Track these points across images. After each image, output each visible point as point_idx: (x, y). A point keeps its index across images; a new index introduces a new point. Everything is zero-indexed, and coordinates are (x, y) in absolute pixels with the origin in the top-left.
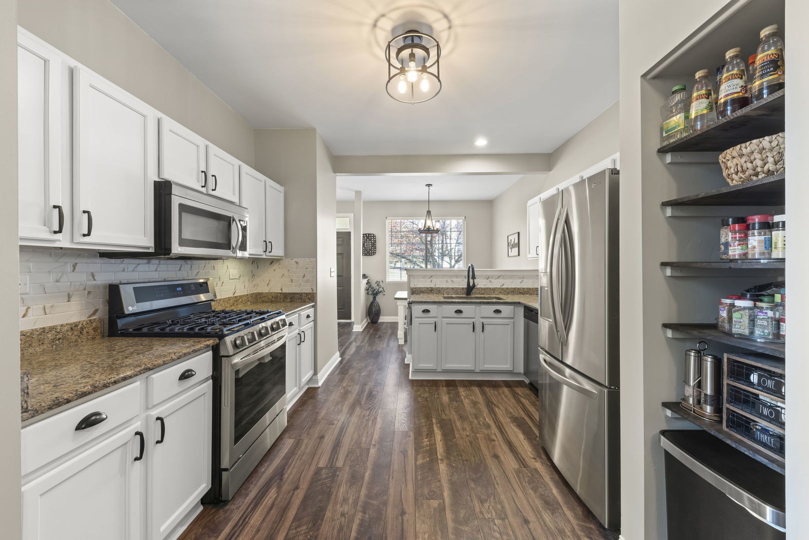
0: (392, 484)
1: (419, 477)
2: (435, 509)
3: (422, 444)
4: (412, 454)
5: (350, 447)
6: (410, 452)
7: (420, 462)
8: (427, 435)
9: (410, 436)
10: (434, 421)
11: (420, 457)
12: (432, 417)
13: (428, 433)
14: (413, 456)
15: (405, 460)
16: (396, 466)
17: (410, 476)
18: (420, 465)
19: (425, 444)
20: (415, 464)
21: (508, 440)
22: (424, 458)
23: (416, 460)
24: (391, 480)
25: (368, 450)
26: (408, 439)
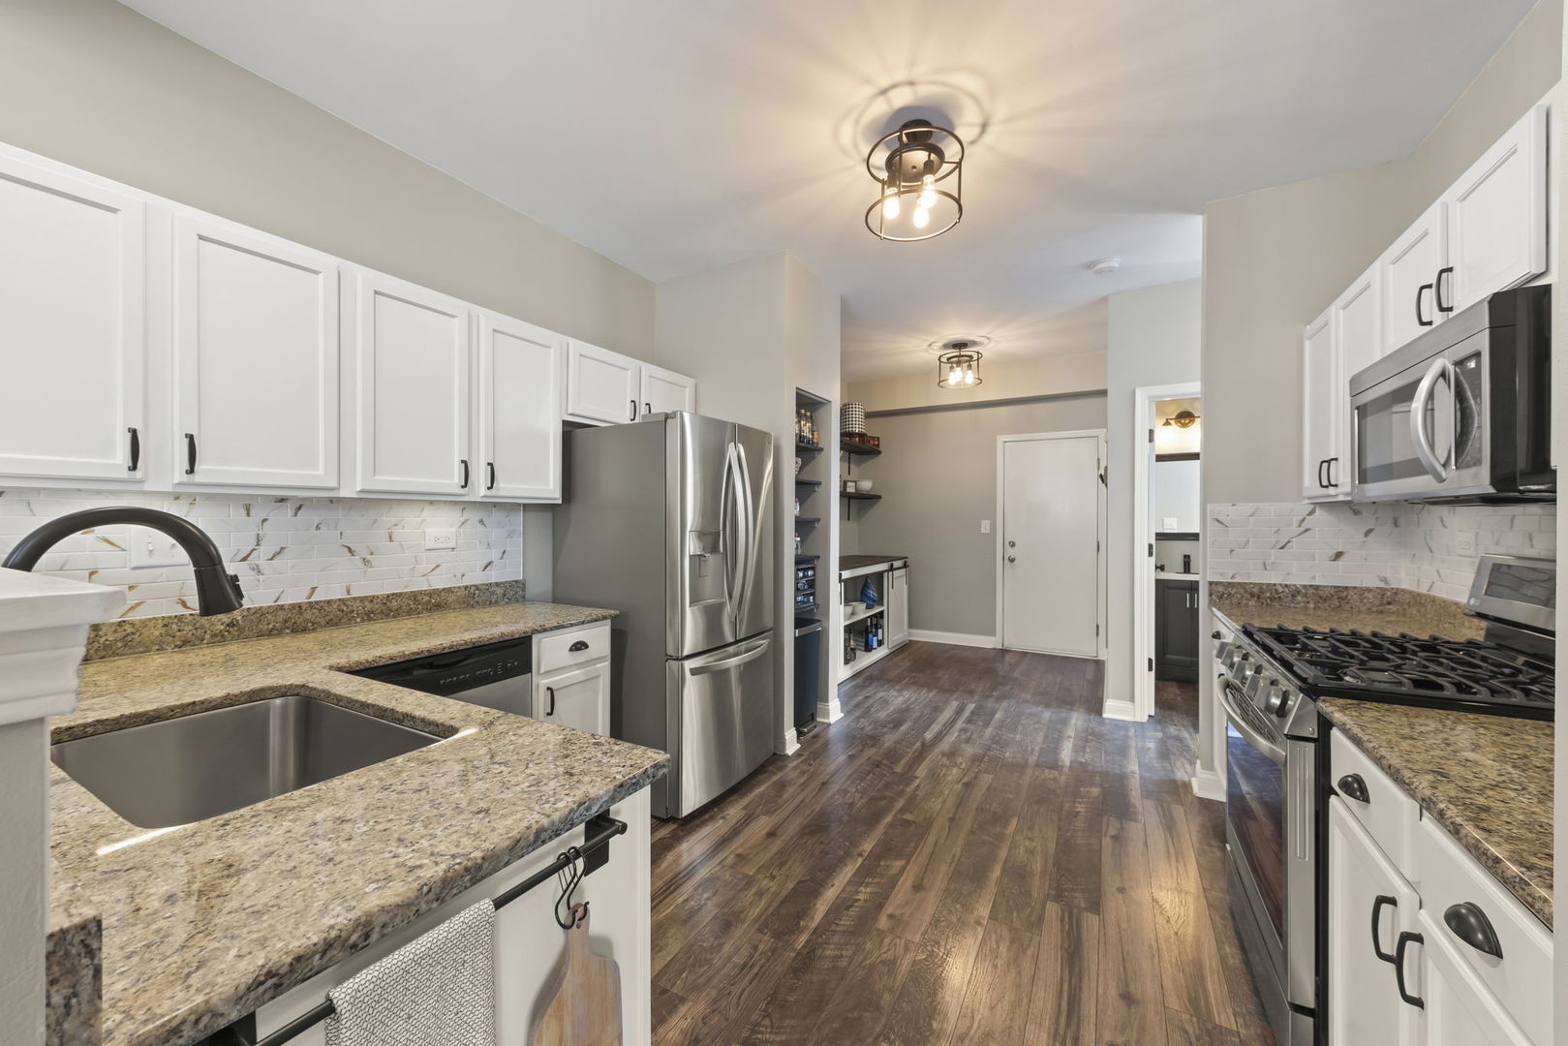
0: (958, 849)
1: (912, 845)
2: (911, 813)
3: (876, 890)
4: (906, 880)
5: (1037, 938)
6: (909, 883)
7: (899, 864)
8: (852, 906)
9: (891, 916)
10: (803, 938)
11: (894, 871)
12: (799, 954)
13: (845, 912)
14: (905, 875)
15: (925, 873)
16: (943, 871)
17: (926, 849)
18: (901, 859)
19: (869, 890)
20: (908, 862)
21: (717, 847)
22: (888, 866)
23: (903, 869)
24: (958, 855)
25: (993, 916)
26: (898, 912)
